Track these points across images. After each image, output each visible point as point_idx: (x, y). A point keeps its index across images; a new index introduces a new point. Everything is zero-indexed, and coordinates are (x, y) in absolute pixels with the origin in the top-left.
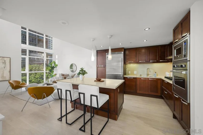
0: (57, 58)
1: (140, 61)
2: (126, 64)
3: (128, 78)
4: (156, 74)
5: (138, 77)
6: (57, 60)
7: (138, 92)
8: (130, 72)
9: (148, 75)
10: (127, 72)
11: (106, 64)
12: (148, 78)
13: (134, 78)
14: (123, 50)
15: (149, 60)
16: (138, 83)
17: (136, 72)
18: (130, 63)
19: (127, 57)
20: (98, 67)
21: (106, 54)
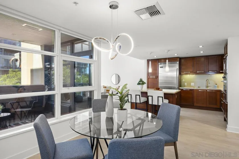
1: (197, 72)
2: (181, 75)
3: (184, 90)
4: (217, 85)
5: (195, 88)
7: (195, 104)
8: (186, 84)
9: (207, 87)
10: (182, 84)
12: (206, 90)
13: (190, 90)
14: (179, 59)
15: (208, 71)
17: (194, 84)
18: (187, 74)
19: (183, 67)
20: (148, 78)
21: (158, 64)
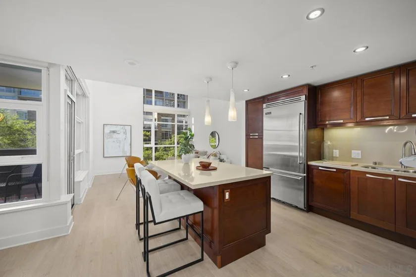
0: (193, 123)
1: (367, 119)
2: (323, 129)
3: (320, 168)
6: (193, 127)
7: (354, 215)
8: (336, 153)
11: (264, 131)
12: (395, 177)
13: (339, 170)
14: (306, 91)
15: (407, 114)
16: (354, 187)
17: (360, 152)
20: (248, 137)
21: (263, 107)
